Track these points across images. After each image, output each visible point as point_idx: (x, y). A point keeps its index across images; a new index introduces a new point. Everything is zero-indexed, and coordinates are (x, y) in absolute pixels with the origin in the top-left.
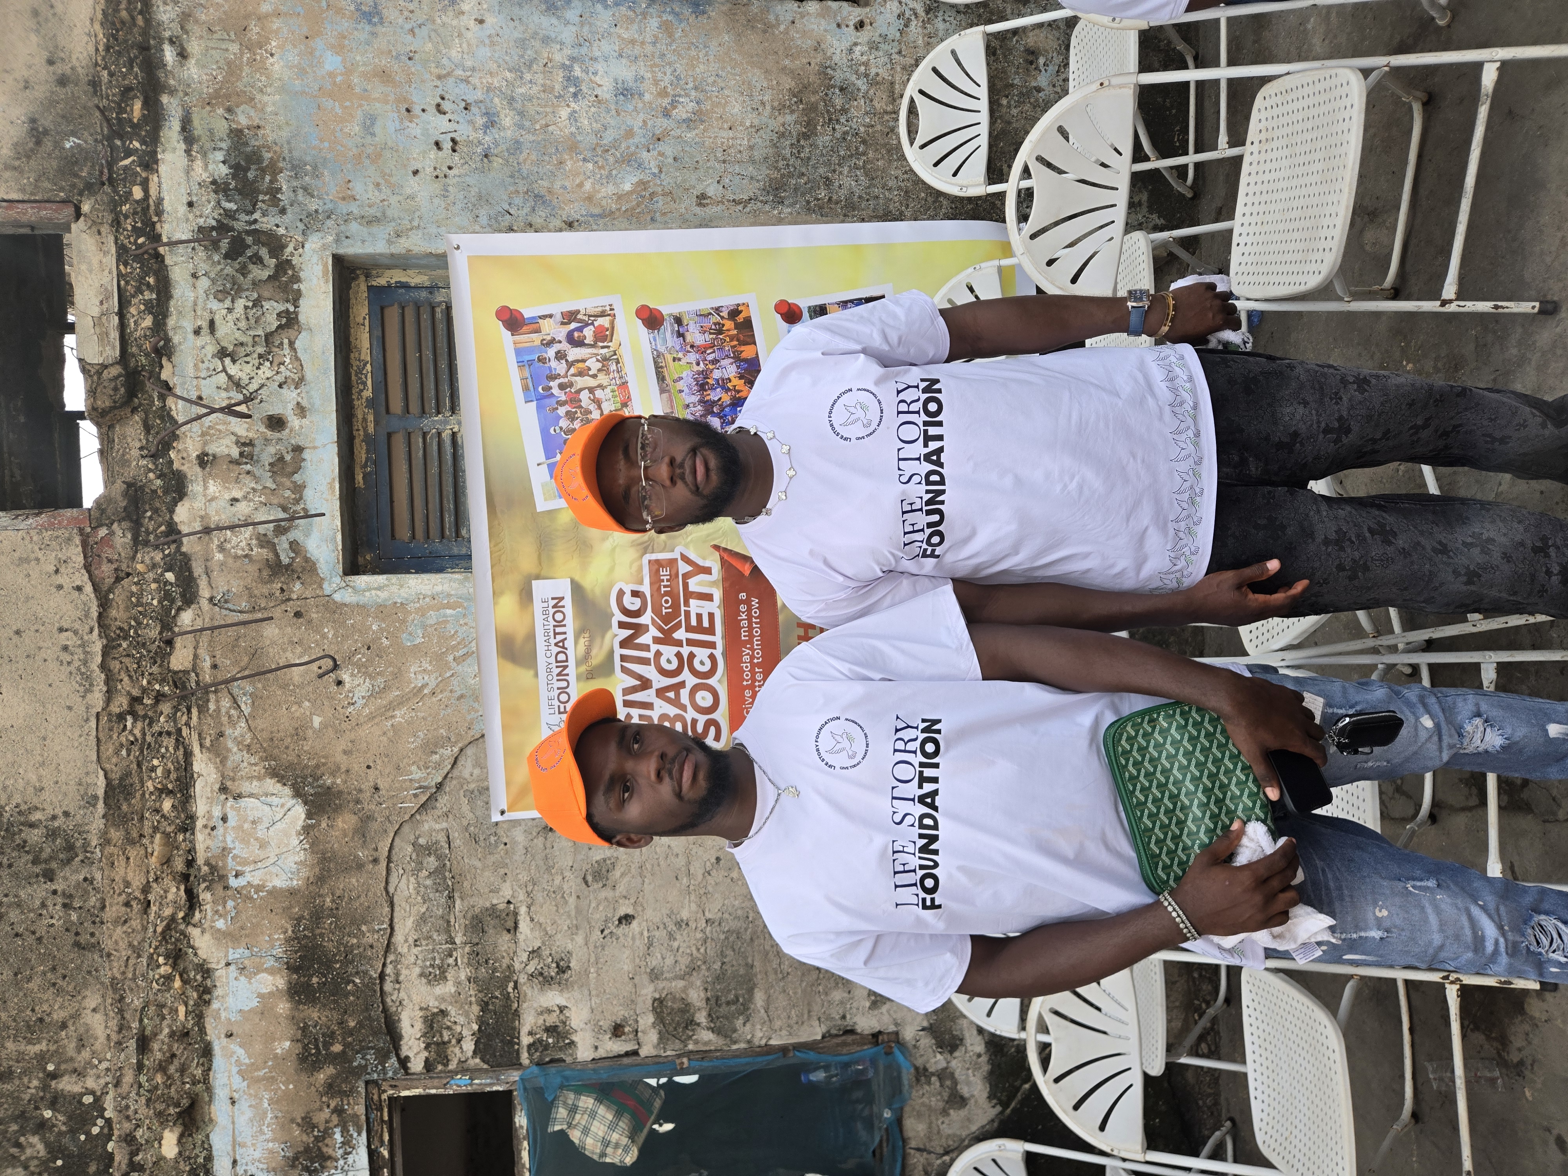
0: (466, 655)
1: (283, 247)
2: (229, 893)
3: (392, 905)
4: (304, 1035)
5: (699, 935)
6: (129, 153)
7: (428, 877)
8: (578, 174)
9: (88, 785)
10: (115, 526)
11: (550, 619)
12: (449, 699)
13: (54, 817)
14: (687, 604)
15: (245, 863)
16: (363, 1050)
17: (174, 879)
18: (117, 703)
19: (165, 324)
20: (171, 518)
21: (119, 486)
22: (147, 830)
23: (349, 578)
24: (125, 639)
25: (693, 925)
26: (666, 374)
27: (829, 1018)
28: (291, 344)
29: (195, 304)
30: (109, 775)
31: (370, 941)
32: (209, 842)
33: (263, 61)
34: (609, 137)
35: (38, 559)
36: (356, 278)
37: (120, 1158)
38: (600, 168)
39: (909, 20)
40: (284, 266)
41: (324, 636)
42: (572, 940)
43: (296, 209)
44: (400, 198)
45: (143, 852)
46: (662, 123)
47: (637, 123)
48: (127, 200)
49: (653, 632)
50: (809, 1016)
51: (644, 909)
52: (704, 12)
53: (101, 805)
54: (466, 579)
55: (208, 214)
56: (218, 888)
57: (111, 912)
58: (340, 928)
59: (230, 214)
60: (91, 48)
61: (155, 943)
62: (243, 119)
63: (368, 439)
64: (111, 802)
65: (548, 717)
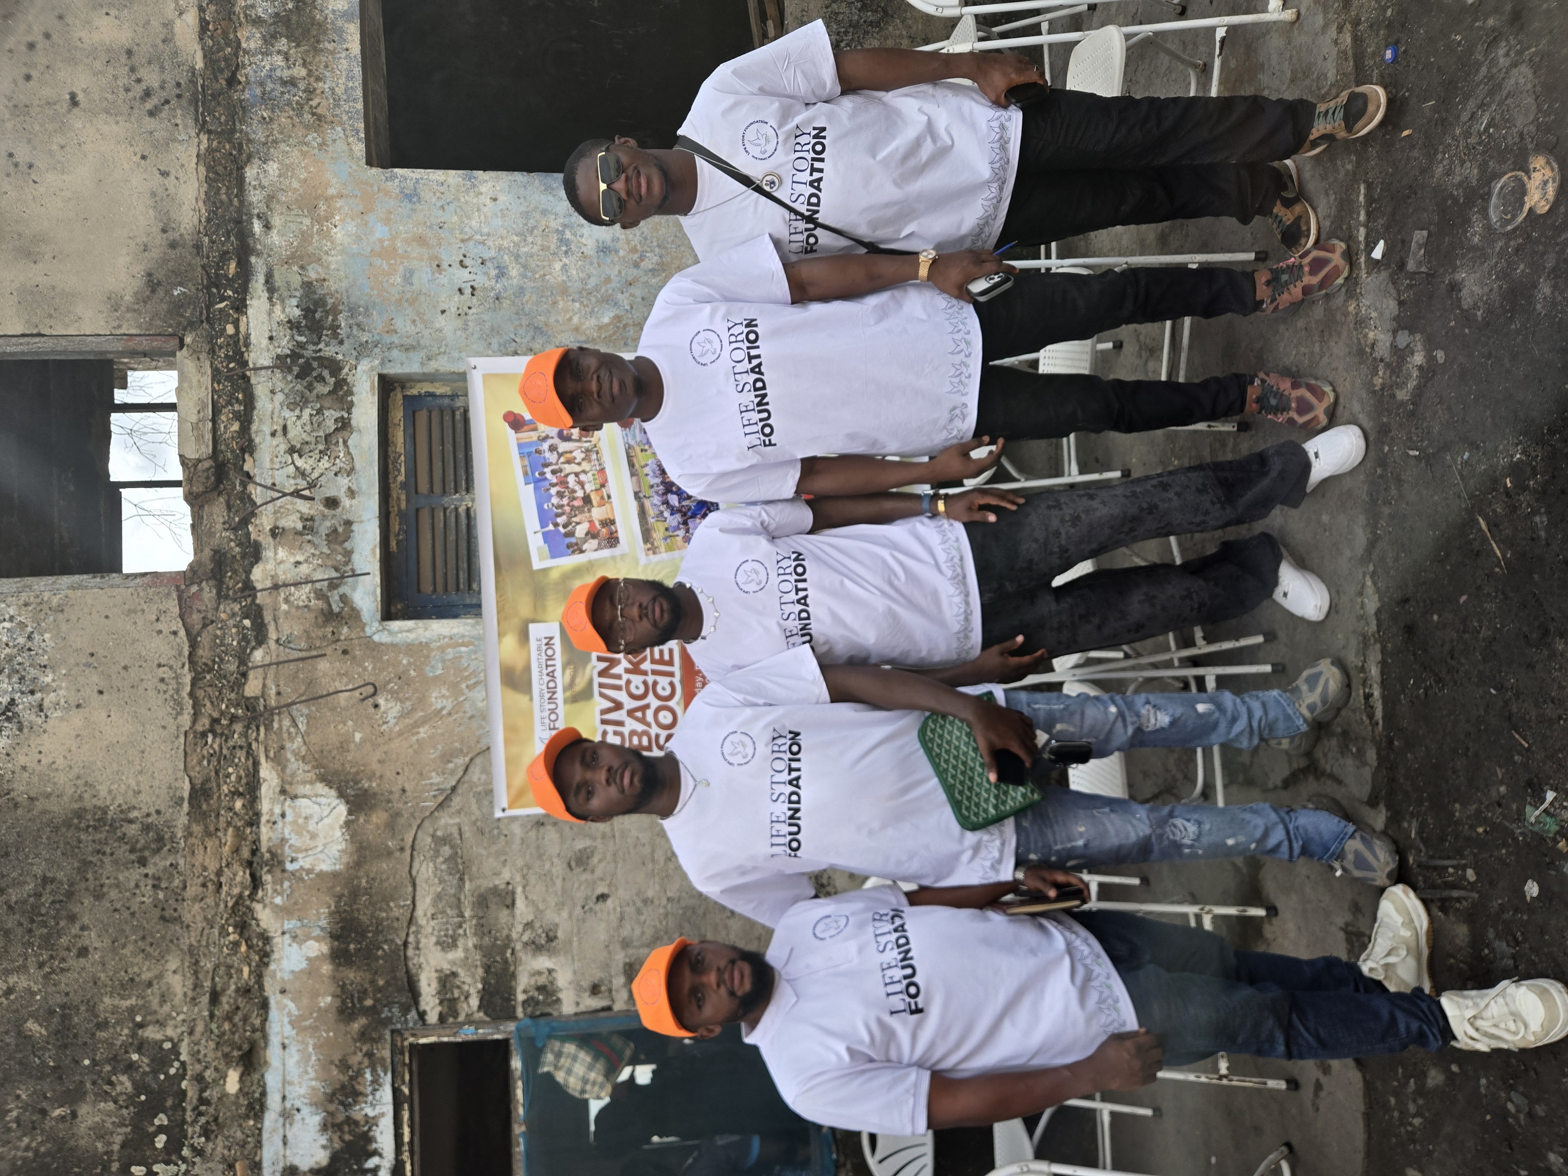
0: (476, 684)
1: (341, 369)
2: (286, 875)
3: (414, 885)
4: (343, 993)
5: (661, 911)
6: (223, 299)
7: (444, 863)
8: (568, 311)
9: (176, 789)
10: (204, 584)
11: (543, 654)
12: (462, 719)
13: (148, 815)
15: (299, 850)
16: (389, 1005)
17: (242, 864)
18: (201, 723)
19: (249, 429)
20: (248, 577)
21: (207, 552)
22: (222, 824)
23: (385, 623)
24: (210, 672)
25: (656, 902)
26: (635, 462)
28: (345, 442)
29: (273, 413)
30: (193, 781)
31: (397, 914)
32: (271, 834)
33: (329, 230)
34: (592, 282)
35: (143, 610)
36: (394, 389)
37: (192, 1094)
38: (585, 306)
40: (341, 383)
41: (365, 669)
42: (559, 914)
43: (351, 340)
44: (431, 331)
45: (218, 843)
46: (633, 272)
47: (613, 273)
48: (221, 335)
49: (625, 664)
51: (617, 889)
53: (186, 804)
54: (477, 623)
55: (284, 345)
56: (277, 871)
57: (191, 892)
58: (373, 904)
59: (301, 345)
60: (196, 220)
61: (225, 916)
62: (312, 274)
63: (400, 513)
64: (194, 802)
65: (541, 733)
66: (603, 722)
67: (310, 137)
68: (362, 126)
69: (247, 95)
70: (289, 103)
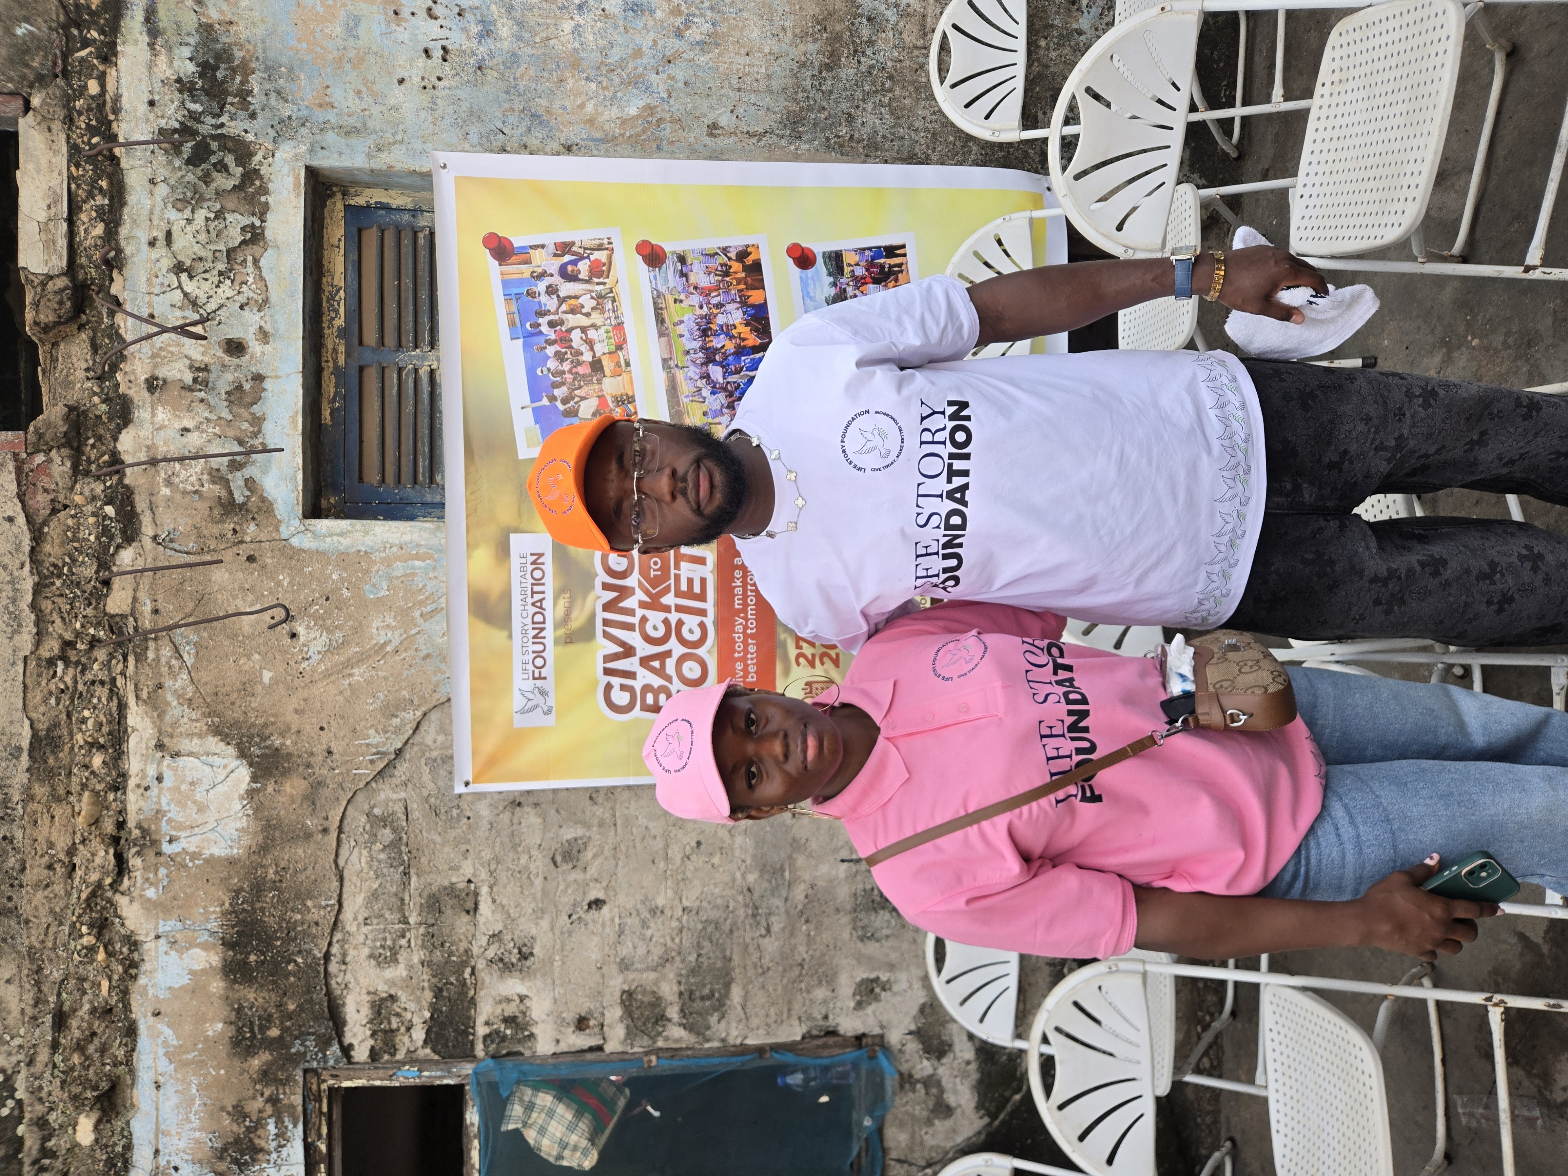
0: (434, 612)
1: (251, 155)
2: (162, 859)
3: (341, 879)
4: (239, 1019)
5: (675, 924)
6: (86, 43)
7: (383, 850)
8: (580, 94)
9: (12, 735)
10: (54, 452)
11: (528, 576)
12: (414, 658)
14: (677, 567)
15: (181, 827)
16: (302, 1036)
17: (103, 841)
18: (47, 647)
19: (117, 233)
20: (115, 447)
21: (59, 409)
22: (75, 787)
23: (308, 521)
24: (59, 576)
25: (668, 913)
26: (666, 316)
27: (810, 1018)
28: (256, 262)
29: (151, 212)
30: (36, 725)
31: (316, 917)
32: (142, 803)
34: (615, 56)
36: (332, 195)
37: (31, 1143)
38: (604, 88)
40: (251, 176)
41: (279, 584)
42: (537, 924)
43: (268, 113)
44: (383, 108)
45: (69, 811)
46: (673, 44)
47: (646, 43)
48: (81, 95)
49: (639, 595)
50: (789, 1016)
51: (616, 895)
53: (25, 757)
54: (438, 528)
55: (171, 114)
56: (150, 854)
57: (32, 875)
58: (284, 903)
59: (194, 117)
61: (78, 911)
62: (214, 12)
63: (337, 371)
64: (36, 754)
65: (521, 682)
66: (608, 672)
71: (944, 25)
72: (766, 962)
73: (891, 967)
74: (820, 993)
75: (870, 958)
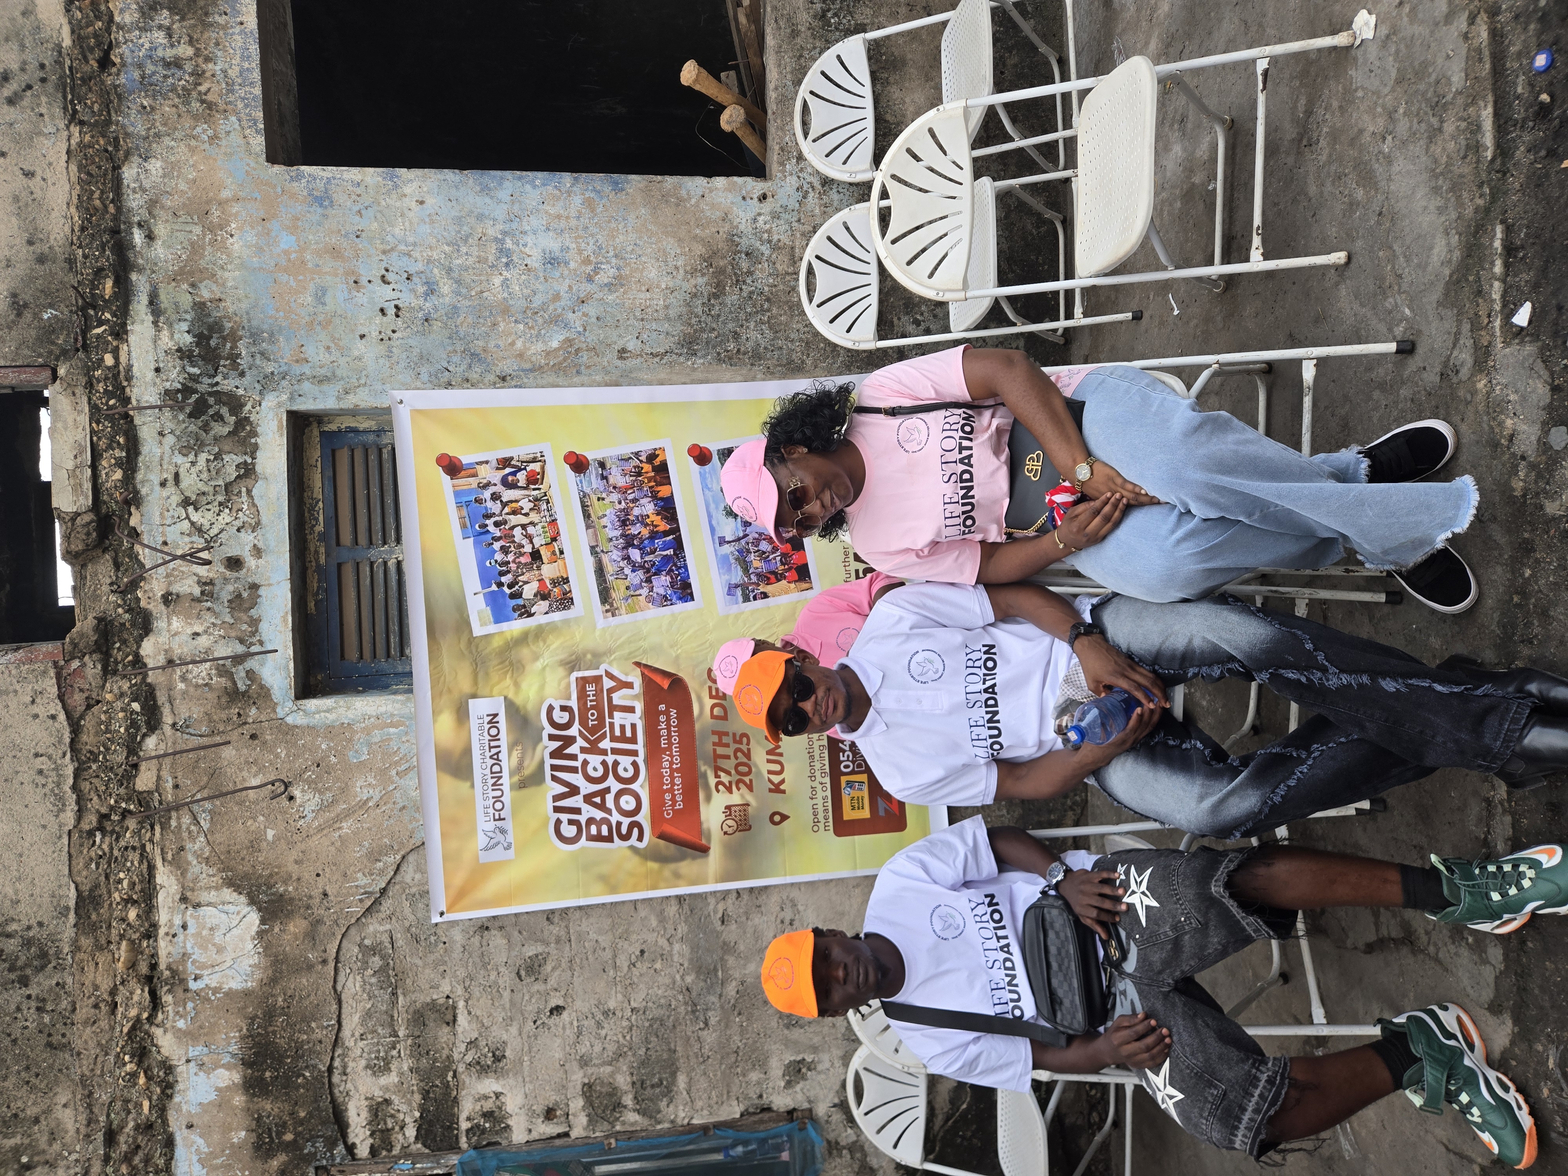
0: (408, 770)
1: (242, 405)
2: (189, 995)
3: (340, 1003)
4: (259, 1126)
5: (625, 1023)
6: (101, 323)
7: (374, 975)
8: (510, 334)
9: (60, 897)
10: (87, 658)
11: (486, 733)
12: (392, 810)
13: (29, 928)
14: (611, 716)
15: (204, 967)
16: (312, 1139)
17: (139, 981)
18: (87, 821)
19: (133, 478)
20: (138, 651)
21: (91, 622)
22: (114, 937)
23: (300, 702)
24: (96, 760)
25: (619, 1014)
26: (591, 512)
27: (747, 1097)
28: (249, 492)
29: (162, 459)
30: (80, 887)
31: (319, 1036)
32: (170, 948)
33: (223, 241)
34: (537, 302)
35: (16, 691)
36: (310, 424)
38: (530, 328)
39: (807, 192)
40: (242, 423)
41: (277, 756)
42: (507, 1031)
43: (254, 372)
44: (348, 359)
45: (110, 957)
46: (585, 288)
47: (563, 288)
48: (99, 366)
49: (581, 742)
50: (729, 1097)
51: (573, 1000)
52: (622, 190)
53: (72, 917)
54: (408, 699)
55: (174, 378)
56: (179, 991)
57: (81, 1014)
58: (292, 1026)
59: (194, 378)
60: (67, 229)
61: (121, 1043)
62: (205, 293)
63: (319, 569)
64: (81, 912)
65: (485, 824)
66: (557, 809)
67: (199, 130)
68: (261, 114)
69: (122, 80)
70: (173, 89)
71: (809, 255)
72: (706, 1051)
73: (815, 1049)
74: (754, 1076)
75: (796, 1043)
